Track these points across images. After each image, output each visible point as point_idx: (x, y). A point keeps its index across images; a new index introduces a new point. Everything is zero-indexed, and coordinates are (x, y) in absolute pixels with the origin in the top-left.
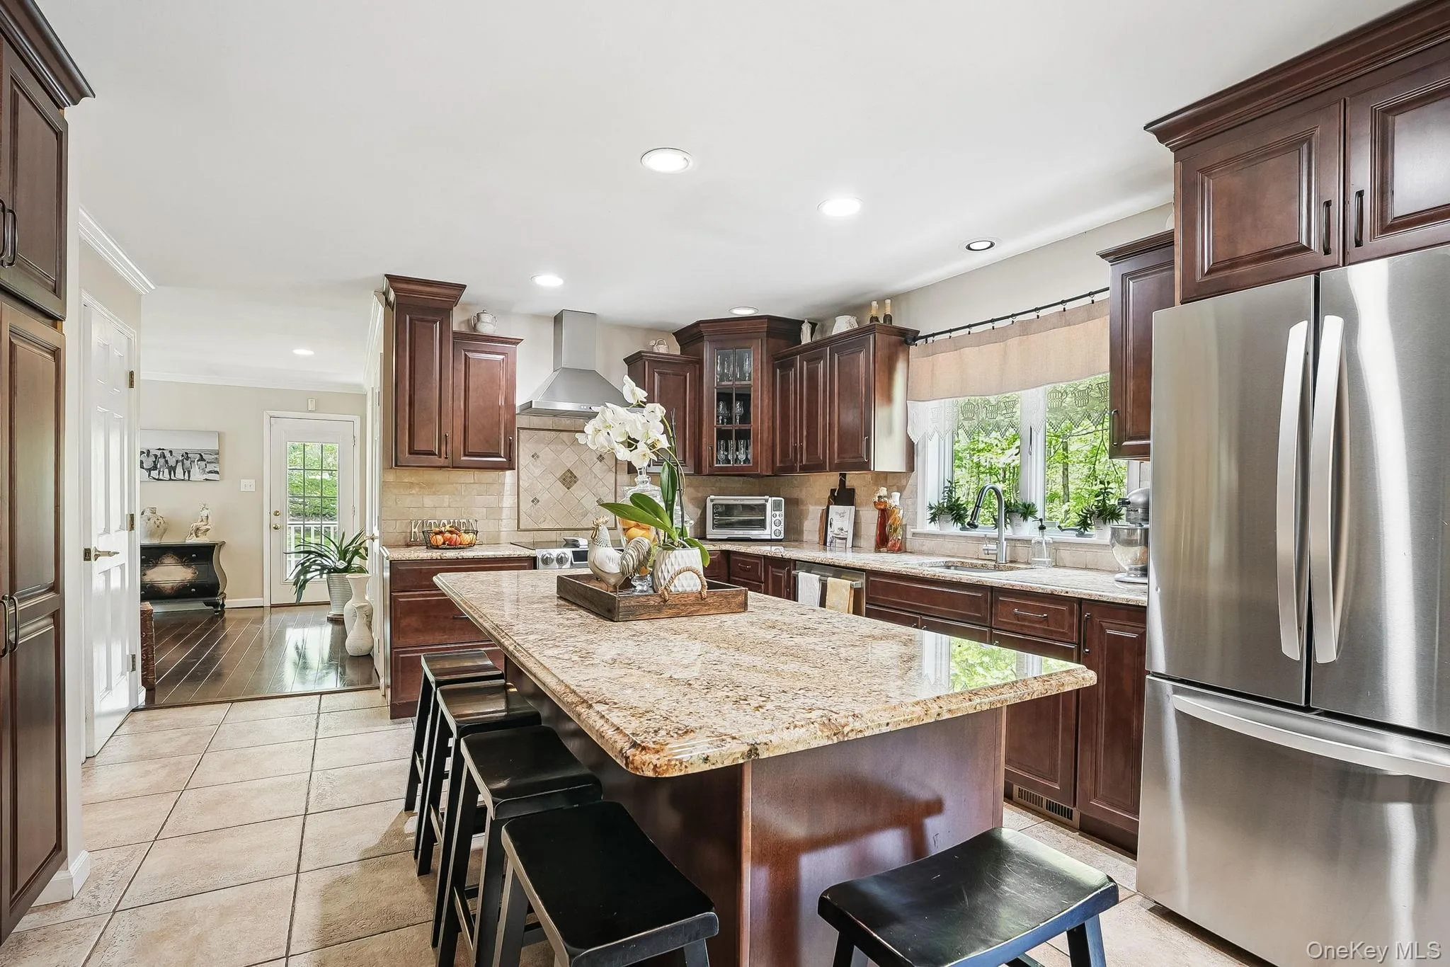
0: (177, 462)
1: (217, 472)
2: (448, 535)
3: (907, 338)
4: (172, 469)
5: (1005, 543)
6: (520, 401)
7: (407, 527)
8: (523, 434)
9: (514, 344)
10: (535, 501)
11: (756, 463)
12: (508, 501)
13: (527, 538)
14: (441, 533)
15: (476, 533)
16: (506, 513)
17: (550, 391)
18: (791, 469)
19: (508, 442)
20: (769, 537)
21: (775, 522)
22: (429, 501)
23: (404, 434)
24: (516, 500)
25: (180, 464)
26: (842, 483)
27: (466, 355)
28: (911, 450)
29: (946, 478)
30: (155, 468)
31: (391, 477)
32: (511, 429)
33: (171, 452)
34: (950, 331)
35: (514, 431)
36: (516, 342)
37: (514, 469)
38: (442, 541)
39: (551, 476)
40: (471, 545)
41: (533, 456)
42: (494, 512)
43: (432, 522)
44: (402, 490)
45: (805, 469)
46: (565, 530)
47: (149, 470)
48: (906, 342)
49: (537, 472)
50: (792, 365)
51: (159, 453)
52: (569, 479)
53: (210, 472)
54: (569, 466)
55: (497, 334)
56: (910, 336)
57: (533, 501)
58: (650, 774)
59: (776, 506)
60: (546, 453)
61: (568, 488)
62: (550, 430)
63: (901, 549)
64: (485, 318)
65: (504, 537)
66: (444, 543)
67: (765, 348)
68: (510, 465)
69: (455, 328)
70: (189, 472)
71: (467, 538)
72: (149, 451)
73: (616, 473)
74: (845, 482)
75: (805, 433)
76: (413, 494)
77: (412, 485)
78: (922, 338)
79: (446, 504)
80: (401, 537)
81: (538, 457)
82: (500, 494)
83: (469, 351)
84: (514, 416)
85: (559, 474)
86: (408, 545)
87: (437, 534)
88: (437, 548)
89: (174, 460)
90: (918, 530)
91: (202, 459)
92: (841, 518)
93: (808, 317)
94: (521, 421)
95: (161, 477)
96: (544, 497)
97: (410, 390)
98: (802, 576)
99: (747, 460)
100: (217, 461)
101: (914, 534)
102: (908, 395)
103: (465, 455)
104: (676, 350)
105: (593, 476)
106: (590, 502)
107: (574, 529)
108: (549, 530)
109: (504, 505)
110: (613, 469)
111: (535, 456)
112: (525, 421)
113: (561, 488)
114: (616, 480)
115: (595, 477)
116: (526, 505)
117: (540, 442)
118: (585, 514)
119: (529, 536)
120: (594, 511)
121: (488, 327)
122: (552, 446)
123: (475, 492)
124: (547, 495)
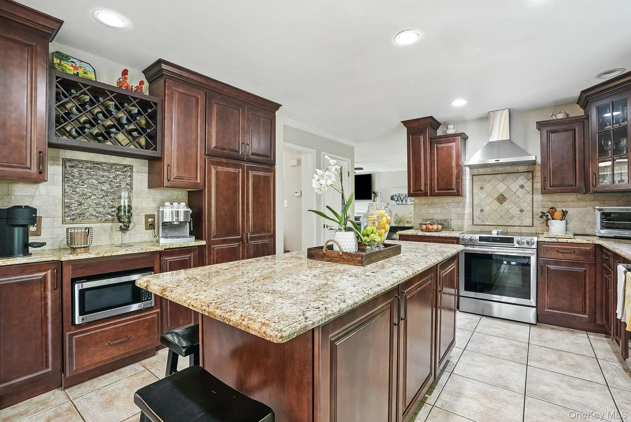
0: (403, 198)
2: (428, 225)
4: (402, 200)
8: (475, 178)
10: (482, 211)
12: (468, 210)
13: (477, 229)
16: (466, 217)
19: (457, 183)
22: (431, 211)
23: (410, 184)
24: (472, 210)
25: (404, 199)
27: (436, 146)
30: (398, 200)
31: (417, 201)
32: (458, 176)
33: (402, 195)
36: (460, 135)
39: (490, 197)
41: (480, 188)
42: (461, 216)
44: (421, 206)
46: (499, 226)
47: (396, 201)
49: (483, 196)
51: (398, 195)
52: (502, 199)
54: (501, 192)
57: (481, 211)
61: (501, 204)
62: (489, 175)
64: (450, 127)
65: (466, 229)
66: (426, 229)
70: (407, 201)
72: (396, 195)
73: (533, 194)
77: (425, 204)
79: (439, 212)
81: (483, 188)
82: (464, 207)
83: (438, 144)
84: (462, 170)
85: (496, 196)
88: (423, 230)
89: (403, 197)
94: (474, 172)
95: (399, 204)
96: (487, 209)
105: (517, 197)
106: (515, 211)
107: (505, 226)
108: (490, 225)
109: (466, 213)
110: (531, 192)
111: (482, 188)
112: (476, 171)
113: (497, 204)
114: (533, 198)
115: (518, 197)
116: (477, 213)
117: (484, 180)
118: (512, 218)
119: (479, 229)
120: (517, 216)
121: (451, 131)
122: (491, 183)
123: (451, 206)
124: (489, 208)
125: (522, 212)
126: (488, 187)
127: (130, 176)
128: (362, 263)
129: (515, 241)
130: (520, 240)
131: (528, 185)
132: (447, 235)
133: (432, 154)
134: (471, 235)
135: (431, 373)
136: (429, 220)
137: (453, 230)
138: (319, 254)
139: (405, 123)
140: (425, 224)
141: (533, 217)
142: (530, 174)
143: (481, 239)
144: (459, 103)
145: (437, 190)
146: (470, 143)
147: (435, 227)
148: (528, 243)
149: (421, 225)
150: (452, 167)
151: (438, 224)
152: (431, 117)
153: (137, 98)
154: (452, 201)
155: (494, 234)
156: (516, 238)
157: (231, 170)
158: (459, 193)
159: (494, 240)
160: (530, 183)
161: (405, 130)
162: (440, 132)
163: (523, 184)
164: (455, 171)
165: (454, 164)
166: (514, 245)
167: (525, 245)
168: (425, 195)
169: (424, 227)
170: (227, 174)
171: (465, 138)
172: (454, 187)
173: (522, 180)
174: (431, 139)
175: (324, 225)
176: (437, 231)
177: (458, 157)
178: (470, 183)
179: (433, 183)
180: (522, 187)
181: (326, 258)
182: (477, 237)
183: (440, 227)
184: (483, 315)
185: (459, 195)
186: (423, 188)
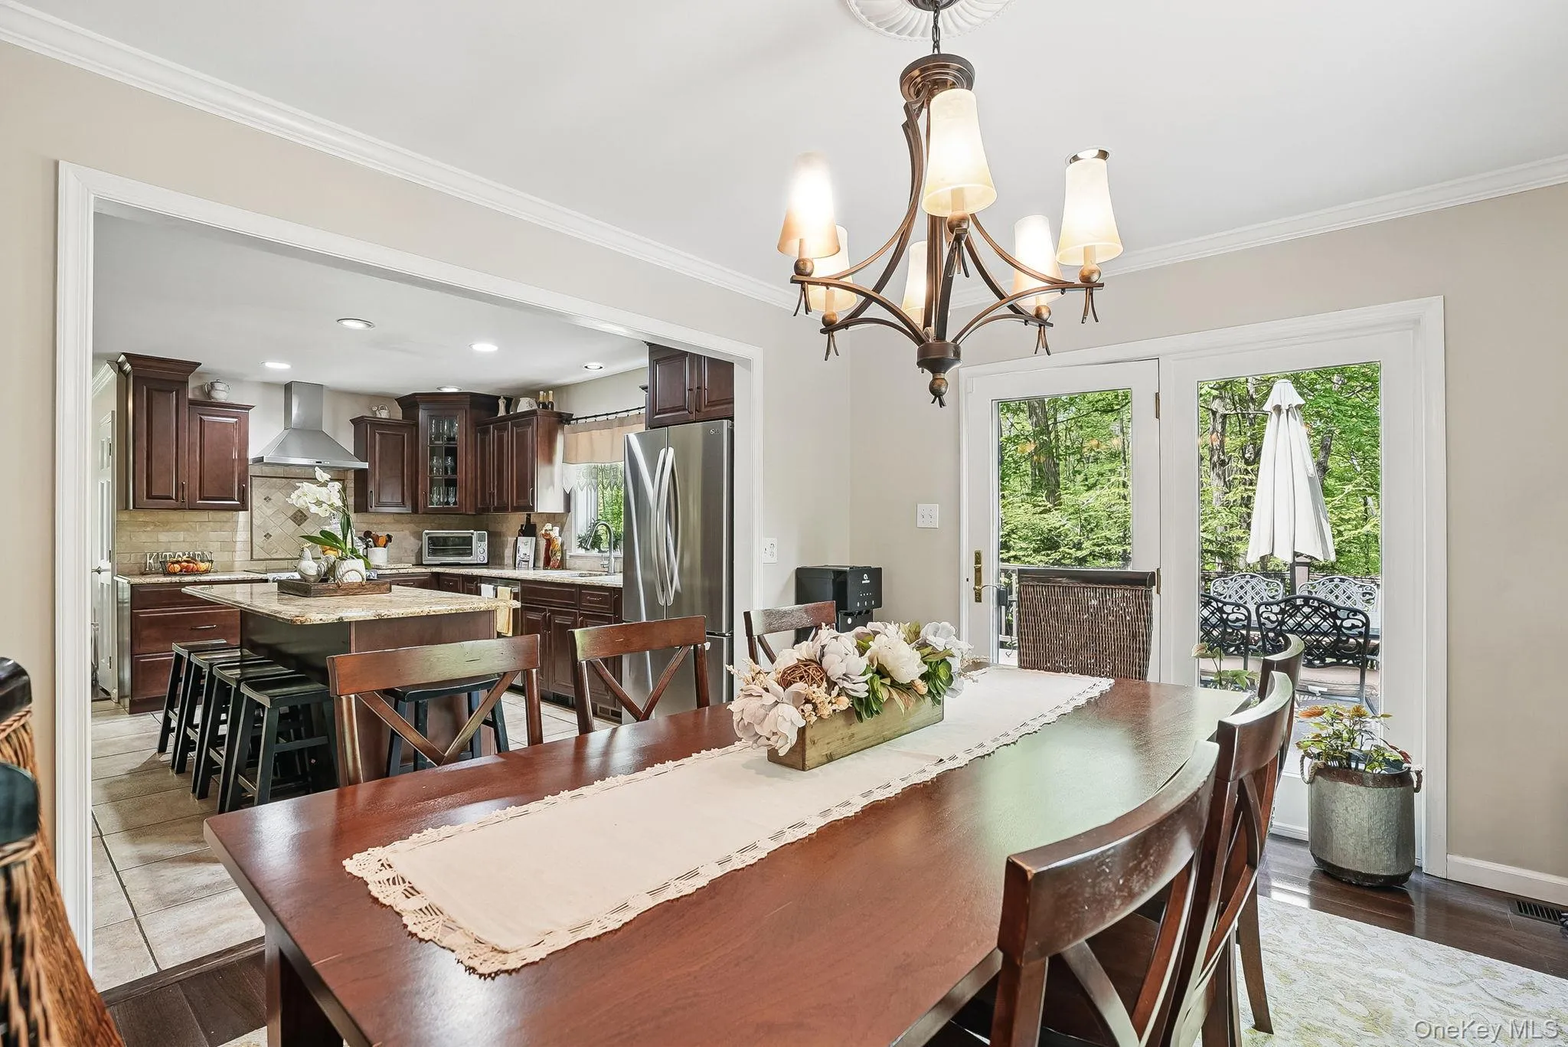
2: (185, 564)
3: (565, 419)
5: (613, 560)
6: (252, 455)
7: (141, 558)
8: (256, 481)
9: (246, 409)
10: (268, 536)
11: (461, 504)
12: (242, 536)
13: (262, 566)
14: (178, 562)
15: (212, 561)
16: (239, 546)
17: (282, 447)
18: (488, 510)
19: (242, 489)
20: (476, 562)
21: (480, 550)
22: (163, 537)
23: (142, 483)
24: (250, 535)
26: (528, 520)
27: (201, 419)
28: (568, 498)
29: (593, 517)
31: (125, 517)
32: (244, 478)
34: (586, 418)
35: (247, 477)
36: (248, 408)
37: (248, 510)
38: (179, 568)
39: (281, 515)
40: (207, 572)
41: (265, 499)
42: (229, 546)
43: (168, 554)
45: (497, 510)
48: (562, 422)
49: (269, 512)
50: (506, 428)
52: (300, 518)
55: (229, 401)
56: (565, 417)
57: (265, 536)
58: (299, 623)
59: (481, 539)
60: (277, 496)
61: (299, 525)
62: (282, 478)
63: (562, 566)
64: (218, 386)
65: (237, 565)
66: (181, 571)
67: (468, 416)
68: (243, 506)
69: (190, 396)
71: (203, 566)
74: (530, 520)
75: (496, 484)
76: (148, 531)
77: (146, 524)
78: (574, 420)
79: (181, 540)
80: (136, 568)
81: (270, 500)
82: (234, 530)
83: (203, 415)
84: (247, 467)
85: (291, 513)
86: (143, 574)
87: (173, 563)
88: (175, 574)
90: (572, 554)
92: (526, 547)
93: (504, 394)
94: (254, 470)
96: (275, 532)
97: (147, 447)
98: (484, 586)
99: (455, 503)
101: (571, 556)
102: (565, 460)
103: (200, 499)
104: (398, 414)
108: (281, 560)
109: (237, 540)
111: (267, 499)
113: (292, 526)
116: (259, 540)
117: (274, 486)
121: (221, 394)
122: (285, 491)
123: (210, 528)
124: (279, 531)
133: (190, 430)
150: (233, 461)
154: (210, 519)
164: (236, 469)
165: (235, 455)
172: (235, 495)
174: (190, 403)
179: (191, 485)
185: (244, 510)
186: (174, 493)
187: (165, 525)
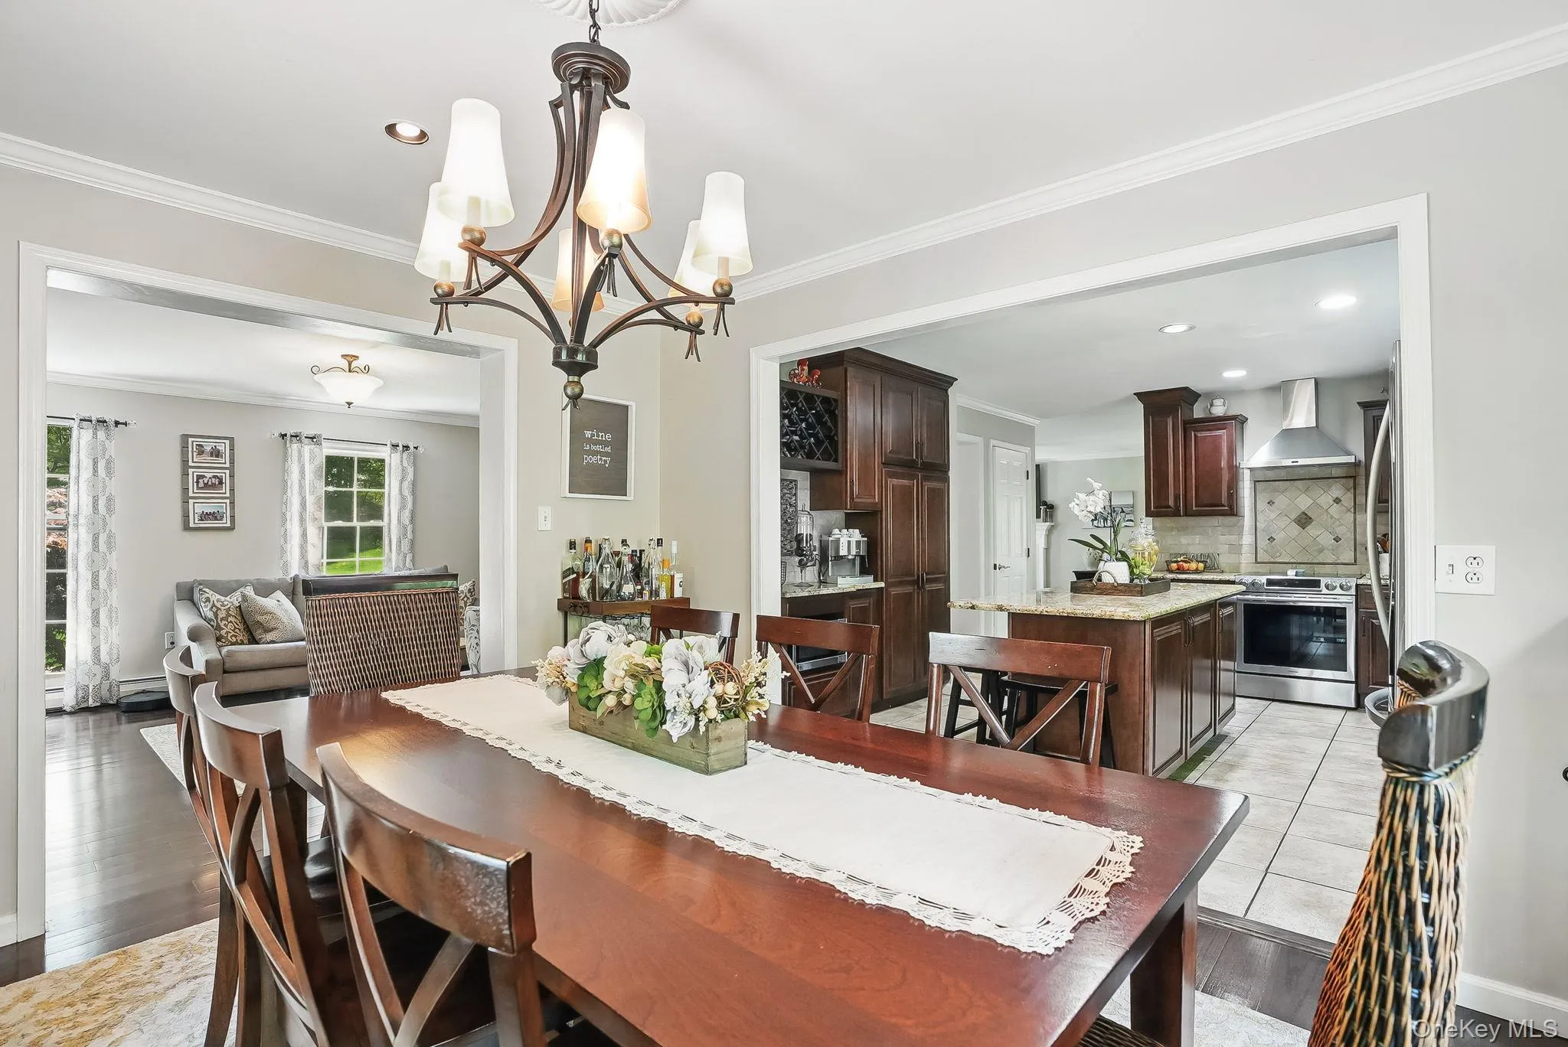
1: (1132, 521)
6: (1244, 464)
7: (1168, 558)
8: (1258, 486)
9: (1233, 419)
10: (1271, 539)
12: (1247, 539)
16: (1245, 549)
22: (1184, 540)
24: (1254, 538)
39: (1286, 518)
41: (1269, 503)
42: (1236, 549)
44: (1165, 532)
46: (1300, 563)
49: (1273, 516)
52: (1304, 520)
53: (1128, 521)
54: (1303, 509)
57: (1269, 539)
61: (1303, 529)
62: (1284, 481)
64: (1216, 402)
65: (1243, 570)
68: (1232, 512)
70: (1115, 521)
71: (1198, 565)
73: (1355, 513)
77: (1172, 529)
79: (1197, 542)
81: (1273, 503)
82: (1241, 534)
84: (1239, 476)
85: (1294, 516)
91: (1123, 511)
96: (1279, 536)
100: (1132, 512)
105: (1329, 516)
106: (1326, 540)
107: (1310, 564)
108: (1284, 563)
109: (1244, 543)
110: (1352, 510)
111: (1270, 503)
112: (1260, 476)
113: (1296, 529)
114: (1355, 519)
115: (1332, 517)
116: (1263, 543)
117: (1275, 490)
118: (1321, 551)
119: (1266, 568)
120: (1330, 547)
121: (1219, 410)
122: (1287, 494)
123: (1219, 533)
124: (1282, 535)
125: (1337, 542)
126: (1281, 500)
127: (795, 494)
128: (1142, 593)
129: (1323, 585)
130: (1330, 583)
131: (1347, 499)
132: (1215, 577)
133: (1186, 446)
134: (1254, 577)
135: (1211, 723)
136: (1181, 555)
137: (1223, 572)
138: (1087, 587)
139: (1140, 396)
140: (1176, 562)
141: (1355, 550)
142: (1351, 481)
143: (1270, 582)
144: (1234, 375)
145: (1196, 506)
146: (1250, 428)
147: (1193, 566)
148: (1341, 587)
149: (1168, 563)
150: (1221, 469)
151: (1199, 562)
152: (1186, 389)
153: (803, 392)
154: (1220, 524)
155: (1291, 574)
156: (1324, 581)
157: (905, 482)
158: (1231, 510)
159: (1291, 583)
160: (1350, 495)
161: (1140, 407)
162: (1198, 412)
163: (1339, 497)
164: (1225, 476)
165: (1224, 464)
166: (1321, 591)
167: (1338, 591)
168: (1176, 513)
169: (1174, 566)
170: (903, 487)
171: (1241, 421)
172: (1224, 500)
173: (1337, 491)
174: (1185, 423)
175: (995, 565)
176: (1197, 571)
177: (1232, 452)
178: (1251, 492)
179: (1188, 495)
180: (1337, 501)
181: (1096, 591)
182: (1263, 579)
183: (1201, 566)
184: (1274, 700)
185: (1234, 515)
186: (1171, 503)
187: (1184, 530)
